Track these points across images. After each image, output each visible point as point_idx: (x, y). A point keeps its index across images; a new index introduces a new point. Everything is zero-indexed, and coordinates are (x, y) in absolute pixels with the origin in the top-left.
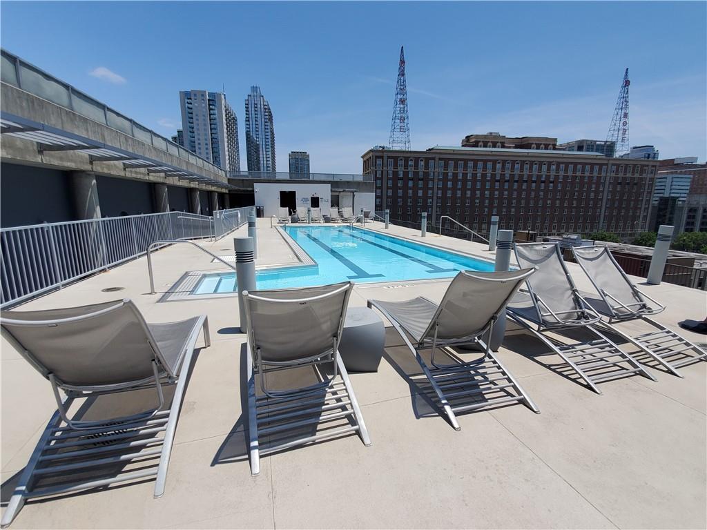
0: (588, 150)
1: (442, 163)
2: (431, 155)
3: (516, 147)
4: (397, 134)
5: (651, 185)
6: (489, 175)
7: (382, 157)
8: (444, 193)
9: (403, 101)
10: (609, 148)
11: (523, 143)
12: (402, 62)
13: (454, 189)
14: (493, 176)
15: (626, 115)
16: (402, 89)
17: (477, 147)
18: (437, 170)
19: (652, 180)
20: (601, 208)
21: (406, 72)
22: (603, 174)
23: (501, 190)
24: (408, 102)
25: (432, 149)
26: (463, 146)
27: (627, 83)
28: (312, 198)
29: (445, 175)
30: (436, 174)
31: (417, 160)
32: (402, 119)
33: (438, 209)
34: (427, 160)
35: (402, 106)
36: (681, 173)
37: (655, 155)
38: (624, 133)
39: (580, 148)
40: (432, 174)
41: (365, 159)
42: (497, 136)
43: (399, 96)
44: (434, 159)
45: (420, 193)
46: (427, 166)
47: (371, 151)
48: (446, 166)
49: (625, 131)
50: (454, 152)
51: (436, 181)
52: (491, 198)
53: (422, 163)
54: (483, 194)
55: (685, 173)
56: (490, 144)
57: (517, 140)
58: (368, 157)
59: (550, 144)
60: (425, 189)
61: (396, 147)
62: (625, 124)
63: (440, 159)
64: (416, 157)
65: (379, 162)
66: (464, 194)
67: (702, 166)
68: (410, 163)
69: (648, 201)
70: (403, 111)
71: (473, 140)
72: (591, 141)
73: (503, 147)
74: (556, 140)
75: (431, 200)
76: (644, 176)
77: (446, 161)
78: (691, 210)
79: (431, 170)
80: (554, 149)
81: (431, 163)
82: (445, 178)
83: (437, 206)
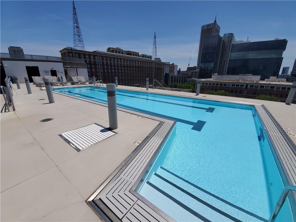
0: (145, 57)
1: (101, 58)
2: (95, 54)
3: (127, 54)
4: (77, 42)
5: (164, 70)
6: (119, 64)
7: (72, 53)
8: (104, 71)
9: (78, 27)
10: (150, 57)
11: (129, 53)
12: (74, 8)
13: (107, 69)
14: (121, 64)
15: (156, 47)
16: (76, 21)
17: (113, 52)
18: (99, 61)
19: (164, 68)
20: (153, 76)
21: (77, 13)
22: (152, 66)
23: (125, 70)
24: (80, 27)
25: (95, 51)
26: (107, 51)
27: (155, 37)
29: (103, 63)
30: (99, 62)
31: (90, 55)
32: (79, 36)
33: (102, 77)
34: (94, 56)
35: (77, 29)
36: (167, 66)
38: (156, 53)
39: (143, 57)
40: (97, 62)
41: (62, 52)
42: (120, 49)
43: (75, 25)
44: (97, 56)
45: (94, 70)
46: (94, 58)
47: (65, 49)
48: (103, 59)
49: (156, 52)
50: (105, 54)
51: (100, 65)
52: (122, 73)
53: (92, 57)
54: (118, 71)
56: (118, 52)
57: (126, 52)
58: (64, 52)
60: (96, 68)
61: (78, 49)
62: (156, 50)
63: (100, 56)
64: (89, 54)
65: (71, 55)
66: (111, 71)
67: (171, 65)
68: (86, 56)
69: (163, 74)
70: (79, 32)
71: (111, 50)
72: (146, 55)
73: (122, 54)
74: (138, 53)
75: (99, 73)
76: (162, 67)
77: (102, 57)
78: (172, 77)
79: (97, 60)
80: (139, 56)
81: (96, 57)
82: (103, 64)
83: (102, 76)
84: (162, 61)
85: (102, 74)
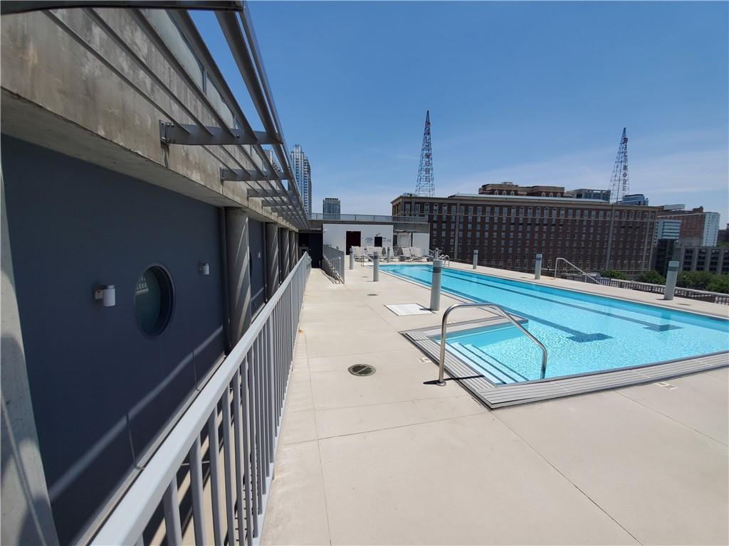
0: (586, 198)
1: (463, 207)
2: (453, 201)
3: (528, 195)
4: (423, 183)
5: (652, 229)
6: (505, 219)
7: (410, 203)
8: (465, 235)
9: (428, 156)
10: (606, 195)
11: (534, 191)
12: (428, 123)
13: (474, 231)
14: (508, 219)
15: (625, 168)
16: (427, 145)
17: (493, 194)
18: (458, 214)
19: (652, 224)
20: (606, 248)
21: (431, 131)
22: (608, 219)
23: (516, 232)
24: (432, 156)
25: (454, 196)
26: (480, 193)
27: (625, 140)
28: (376, 238)
29: (466, 218)
30: (458, 217)
31: (441, 205)
32: (427, 171)
33: (460, 248)
34: (450, 206)
35: (427, 160)
36: (671, 218)
37: (645, 202)
38: (624, 183)
39: (579, 196)
40: (454, 218)
41: (395, 204)
42: (511, 185)
43: (425, 152)
44: (456, 204)
45: (444, 234)
46: (449, 210)
47: (401, 197)
48: (467, 211)
49: (625, 181)
50: (473, 199)
51: (457, 223)
52: (507, 238)
53: (446, 208)
54: (499, 235)
55: (675, 218)
56: (504, 192)
57: (528, 189)
58: (397, 202)
59: (558, 192)
60: (448, 230)
61: (422, 194)
62: (625, 175)
63: (461, 205)
64: (440, 203)
65: (408, 206)
66: (482, 235)
67: (690, 212)
68: (435, 208)
69: (650, 243)
70: (428, 164)
71: (490, 189)
72: (589, 190)
73: (516, 194)
74: (563, 188)
75: (453, 240)
76: (645, 220)
77: (467, 206)
78: (687, 251)
79: (453, 214)
80: (562, 196)
81: (453, 208)
82: (466, 222)
83: (458, 246)
84: (650, 204)
85: (459, 242)
